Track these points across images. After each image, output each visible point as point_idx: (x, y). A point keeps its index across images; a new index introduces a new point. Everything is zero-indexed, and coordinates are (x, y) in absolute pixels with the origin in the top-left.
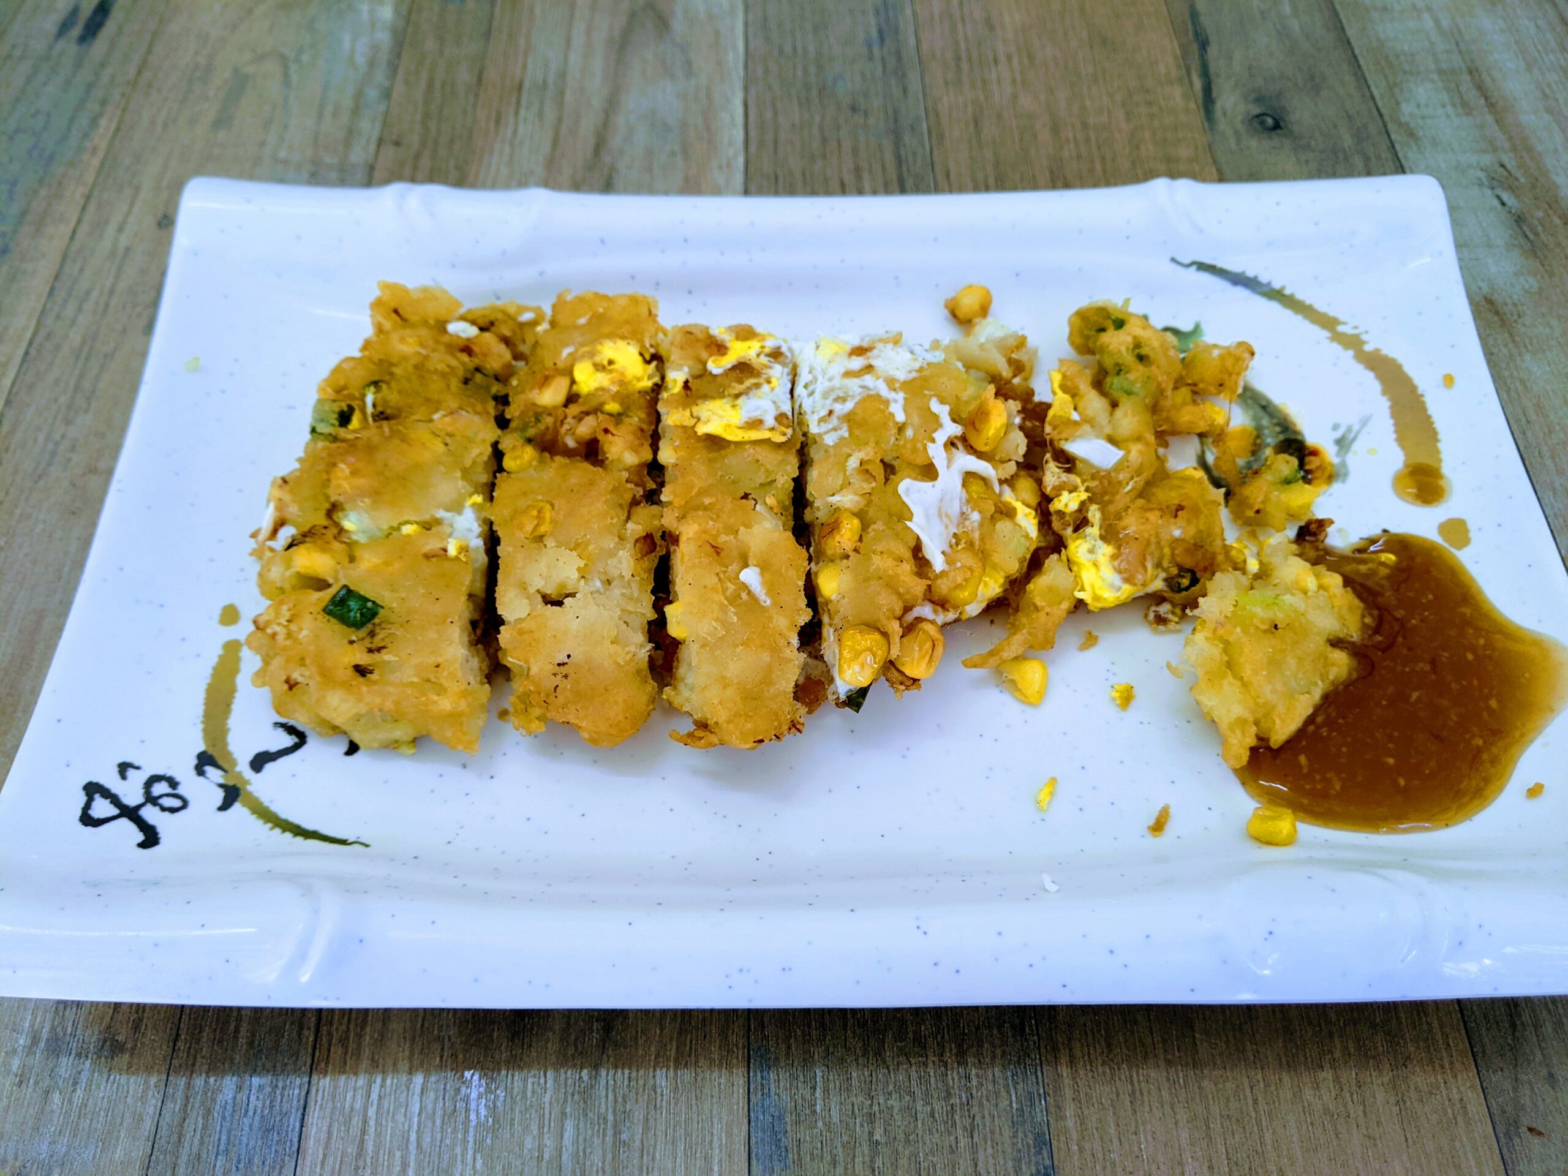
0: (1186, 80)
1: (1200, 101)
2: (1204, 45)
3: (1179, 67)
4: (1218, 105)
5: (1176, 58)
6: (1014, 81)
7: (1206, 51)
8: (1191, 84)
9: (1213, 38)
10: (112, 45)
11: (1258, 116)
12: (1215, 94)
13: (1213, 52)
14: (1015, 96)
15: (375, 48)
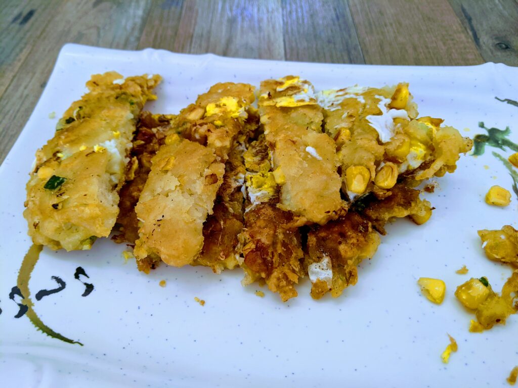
0: (466, 32)
1: (473, 38)
2: (470, 20)
3: (461, 27)
4: (481, 40)
5: (459, 24)
6: (394, 32)
7: (471, 22)
8: (468, 33)
9: (473, 17)
10: (33, 24)
11: (498, 44)
12: (478, 36)
13: (474, 22)
14: (396, 38)
15: (135, 24)
